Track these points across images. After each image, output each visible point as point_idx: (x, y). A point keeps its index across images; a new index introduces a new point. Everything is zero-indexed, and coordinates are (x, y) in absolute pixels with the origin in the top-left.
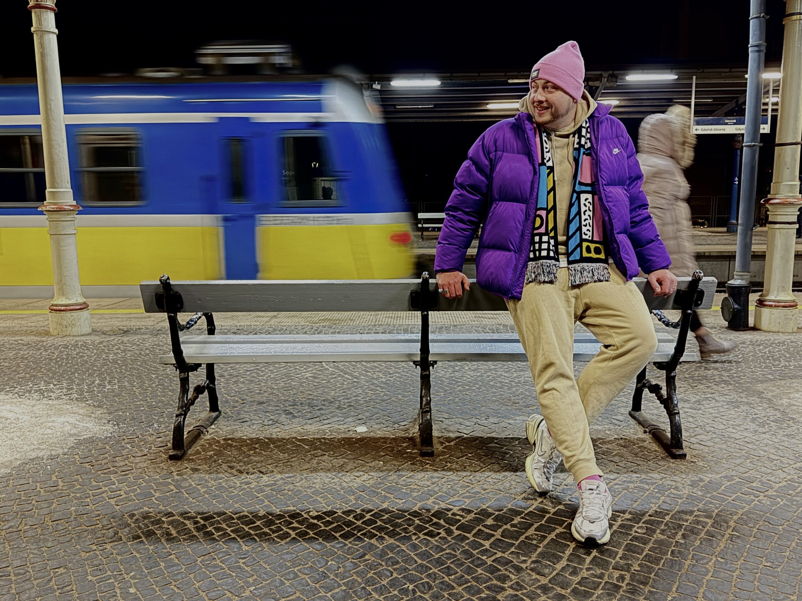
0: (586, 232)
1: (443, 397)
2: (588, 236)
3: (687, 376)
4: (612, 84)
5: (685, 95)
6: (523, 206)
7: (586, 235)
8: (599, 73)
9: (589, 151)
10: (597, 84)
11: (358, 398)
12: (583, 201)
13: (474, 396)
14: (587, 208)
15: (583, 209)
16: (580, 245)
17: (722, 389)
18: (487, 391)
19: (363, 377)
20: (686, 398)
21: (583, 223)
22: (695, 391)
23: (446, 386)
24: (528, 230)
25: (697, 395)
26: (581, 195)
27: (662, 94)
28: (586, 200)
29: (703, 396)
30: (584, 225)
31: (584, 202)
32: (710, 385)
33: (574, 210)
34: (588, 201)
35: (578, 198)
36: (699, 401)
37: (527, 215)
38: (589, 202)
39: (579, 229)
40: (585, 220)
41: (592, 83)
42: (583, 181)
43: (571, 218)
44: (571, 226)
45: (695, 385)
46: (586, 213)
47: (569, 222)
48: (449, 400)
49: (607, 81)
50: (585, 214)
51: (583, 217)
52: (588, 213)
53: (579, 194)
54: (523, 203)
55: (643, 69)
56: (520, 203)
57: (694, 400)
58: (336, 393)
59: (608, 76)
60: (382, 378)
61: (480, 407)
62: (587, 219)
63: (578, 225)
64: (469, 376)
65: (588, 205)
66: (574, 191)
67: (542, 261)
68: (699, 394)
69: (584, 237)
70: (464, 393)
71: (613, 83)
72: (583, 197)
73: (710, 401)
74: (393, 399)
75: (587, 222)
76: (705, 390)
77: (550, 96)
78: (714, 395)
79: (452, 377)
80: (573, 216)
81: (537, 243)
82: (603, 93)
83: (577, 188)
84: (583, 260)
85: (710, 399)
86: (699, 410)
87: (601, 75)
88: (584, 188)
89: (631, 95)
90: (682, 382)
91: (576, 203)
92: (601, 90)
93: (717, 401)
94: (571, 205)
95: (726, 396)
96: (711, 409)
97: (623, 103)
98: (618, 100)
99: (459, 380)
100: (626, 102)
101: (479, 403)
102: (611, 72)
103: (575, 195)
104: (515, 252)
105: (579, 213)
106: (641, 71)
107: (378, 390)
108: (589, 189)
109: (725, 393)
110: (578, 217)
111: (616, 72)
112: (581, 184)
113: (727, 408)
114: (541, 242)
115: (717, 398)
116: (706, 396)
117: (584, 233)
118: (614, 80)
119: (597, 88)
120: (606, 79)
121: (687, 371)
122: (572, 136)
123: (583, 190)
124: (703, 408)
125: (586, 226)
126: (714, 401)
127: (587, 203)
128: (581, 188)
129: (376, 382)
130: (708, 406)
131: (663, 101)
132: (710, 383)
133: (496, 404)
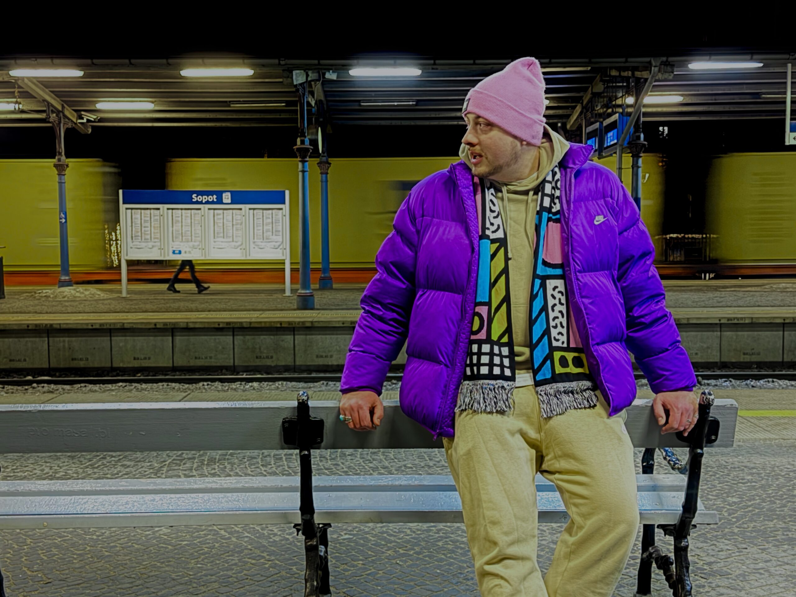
0: (557, 337)
1: (361, 568)
2: (560, 342)
3: (736, 530)
4: (666, 76)
5: (779, 89)
6: (458, 298)
7: (557, 340)
8: (647, 59)
9: (558, 216)
10: (645, 74)
11: (230, 573)
12: (549, 292)
13: (408, 566)
14: (557, 301)
15: (551, 302)
16: (549, 357)
17: (784, 554)
18: (429, 556)
19: (247, 534)
20: (725, 569)
21: (552, 323)
22: (742, 557)
23: (370, 549)
24: (464, 334)
25: (743, 564)
26: (548, 281)
27: (745, 86)
28: (555, 288)
29: (752, 566)
30: (553, 327)
31: (552, 292)
32: (767, 546)
33: (538, 304)
34: (557, 290)
35: (543, 286)
36: (743, 575)
37: (463, 311)
38: (559, 292)
39: (547, 332)
40: (554, 319)
41: (639, 73)
42: (548, 260)
43: (534, 316)
44: (534, 328)
45: (744, 546)
46: (555, 308)
47: (531, 322)
48: (368, 575)
49: (659, 71)
50: (553, 310)
51: (552, 315)
52: (558, 308)
53: (544, 279)
54: (459, 294)
55: (710, 55)
56: (455, 293)
57: (738, 572)
58: (198, 563)
59: (661, 65)
60: (275, 535)
61: (412, 587)
62: (557, 318)
63: (545, 327)
64: (408, 532)
65: (558, 296)
66: (535, 276)
67: (481, 382)
68: (748, 562)
69: (555, 344)
70: (394, 561)
71: (667, 74)
72: (551, 284)
73: (761, 574)
74: (283, 573)
75: (557, 321)
76: (756, 556)
77: (483, 137)
78: (768, 564)
79: (383, 533)
80: (537, 313)
81: (475, 354)
82: (654, 86)
83: (541, 271)
84: (555, 378)
85: (762, 571)
86: (740, 591)
87: (650, 63)
88: (550, 271)
89: (700, 88)
90: (726, 542)
91: (541, 292)
92: (651, 83)
93: (771, 575)
94: (533, 297)
95: (787, 567)
96: (759, 589)
97: (689, 100)
98: (682, 95)
99: (392, 538)
100: (693, 98)
101: (412, 580)
102: (664, 59)
103: (538, 282)
104: (446, 365)
105: (544, 308)
106: (708, 57)
107: (264, 557)
108: (559, 272)
109: (786, 561)
110: (544, 314)
111: (671, 59)
112: (545, 263)
113: (784, 588)
114: (480, 354)
115: (772, 570)
116: (758, 567)
117: (555, 338)
118: (669, 69)
119: (646, 80)
120: (657, 69)
121: (738, 520)
122: (531, 193)
123: (549, 273)
124: (747, 587)
125: (555, 327)
126: (767, 574)
127: (556, 293)
128: (546, 271)
129: (265, 543)
130: (756, 584)
131: (748, 96)
132: (768, 543)
133: (439, 580)
